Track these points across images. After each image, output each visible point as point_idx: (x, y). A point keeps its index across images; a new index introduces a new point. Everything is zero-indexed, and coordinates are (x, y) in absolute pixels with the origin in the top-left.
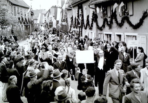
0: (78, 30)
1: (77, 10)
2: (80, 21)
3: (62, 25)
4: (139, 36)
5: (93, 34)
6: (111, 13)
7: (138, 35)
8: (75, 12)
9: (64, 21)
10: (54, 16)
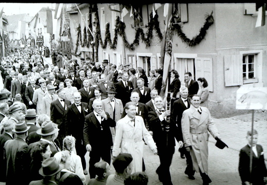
0: (91, 50)
1: (87, 14)
2: (94, 33)
3: (61, 42)
4: (199, 58)
5: (118, 56)
6: (150, 19)
7: (198, 56)
8: (85, 17)
9: (64, 34)
10: (45, 27)
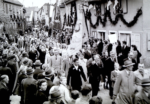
0: (71, 28)
1: (70, 7)
2: (73, 18)
3: (55, 23)
4: (133, 34)
6: (105, 11)
8: (68, 9)
9: (57, 18)
10: (46, 14)
